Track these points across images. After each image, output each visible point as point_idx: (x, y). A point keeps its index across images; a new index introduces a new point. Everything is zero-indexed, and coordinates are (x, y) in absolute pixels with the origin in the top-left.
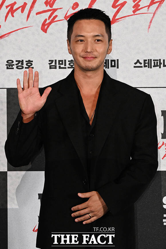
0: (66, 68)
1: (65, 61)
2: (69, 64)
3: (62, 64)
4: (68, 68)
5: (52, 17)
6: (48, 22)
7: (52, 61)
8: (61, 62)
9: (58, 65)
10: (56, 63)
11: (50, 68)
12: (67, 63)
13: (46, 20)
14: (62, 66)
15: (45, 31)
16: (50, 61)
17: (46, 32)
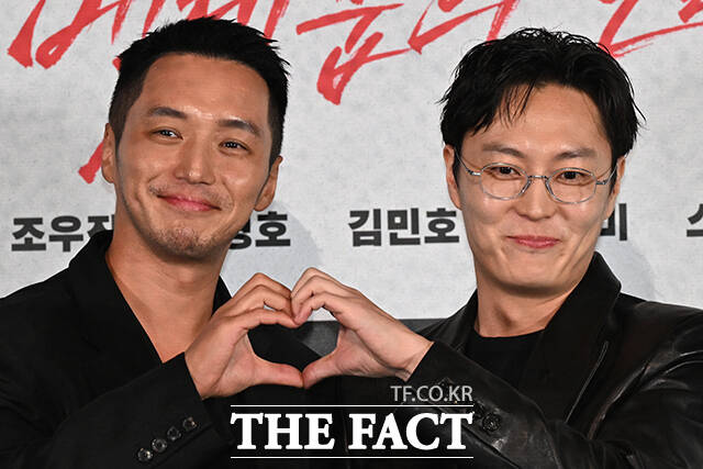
0: (416, 242)
1: (415, 212)
2: (432, 226)
3: (403, 226)
4: (428, 240)
5: (361, 42)
6: (344, 59)
7: (364, 215)
8: (398, 220)
9: (385, 232)
10: (377, 223)
11: (357, 242)
12: (424, 221)
13: (336, 53)
14: (403, 234)
15: (334, 95)
16: (353, 214)
17: (337, 100)
